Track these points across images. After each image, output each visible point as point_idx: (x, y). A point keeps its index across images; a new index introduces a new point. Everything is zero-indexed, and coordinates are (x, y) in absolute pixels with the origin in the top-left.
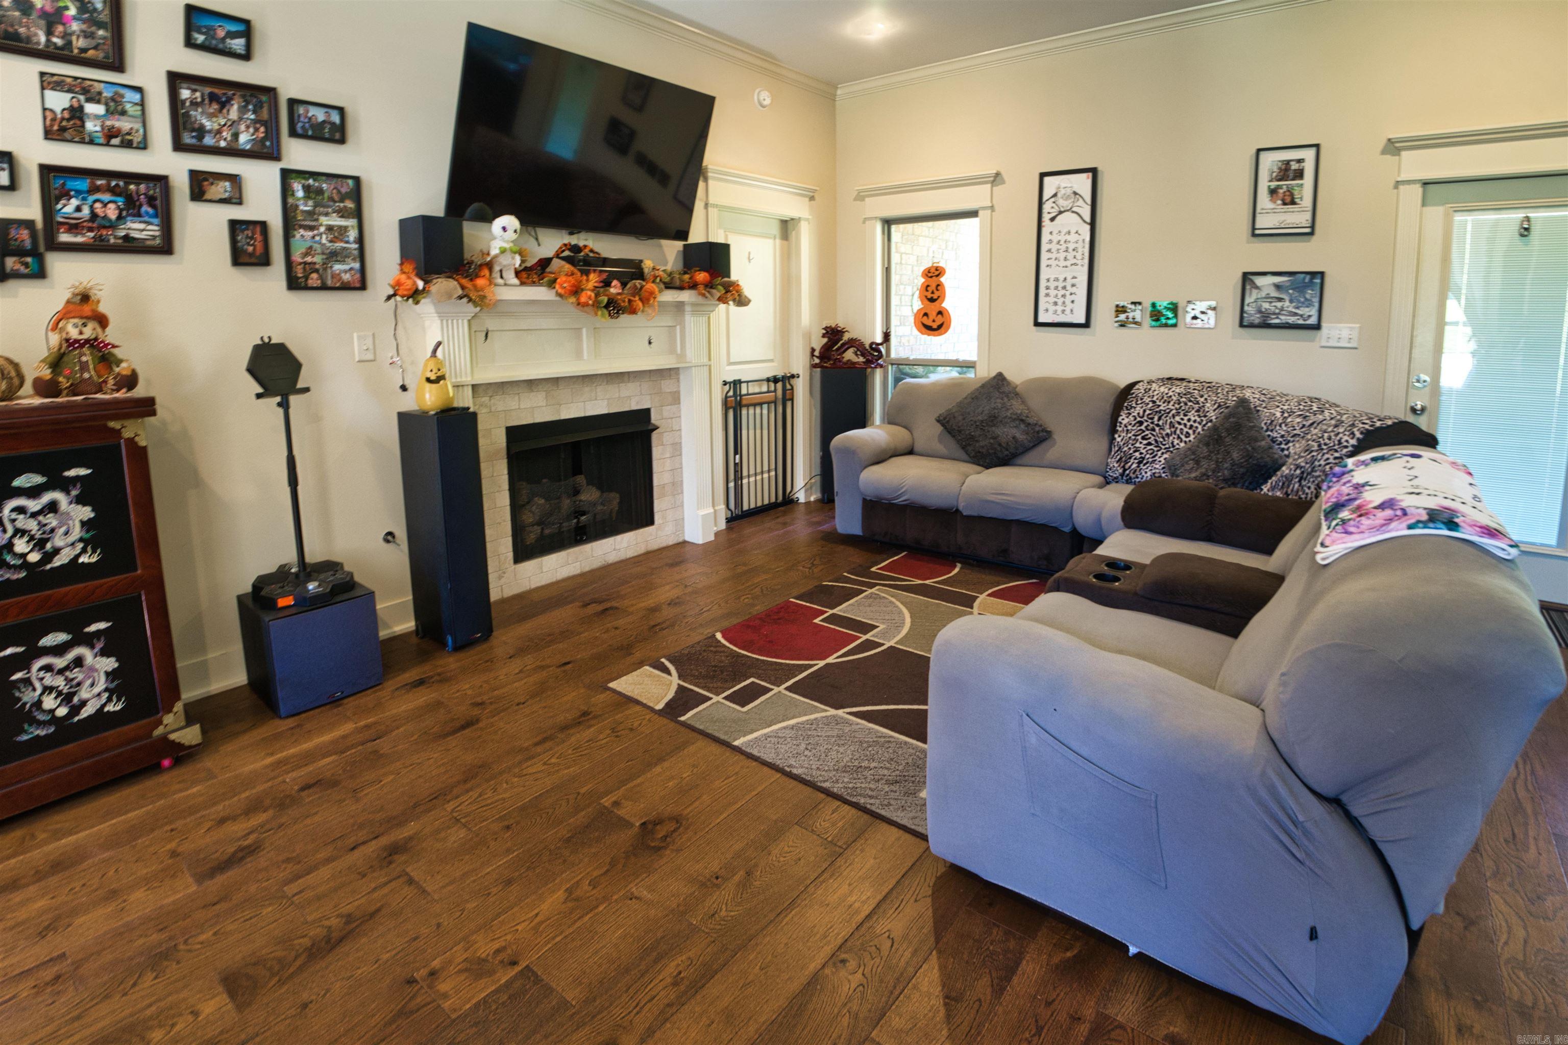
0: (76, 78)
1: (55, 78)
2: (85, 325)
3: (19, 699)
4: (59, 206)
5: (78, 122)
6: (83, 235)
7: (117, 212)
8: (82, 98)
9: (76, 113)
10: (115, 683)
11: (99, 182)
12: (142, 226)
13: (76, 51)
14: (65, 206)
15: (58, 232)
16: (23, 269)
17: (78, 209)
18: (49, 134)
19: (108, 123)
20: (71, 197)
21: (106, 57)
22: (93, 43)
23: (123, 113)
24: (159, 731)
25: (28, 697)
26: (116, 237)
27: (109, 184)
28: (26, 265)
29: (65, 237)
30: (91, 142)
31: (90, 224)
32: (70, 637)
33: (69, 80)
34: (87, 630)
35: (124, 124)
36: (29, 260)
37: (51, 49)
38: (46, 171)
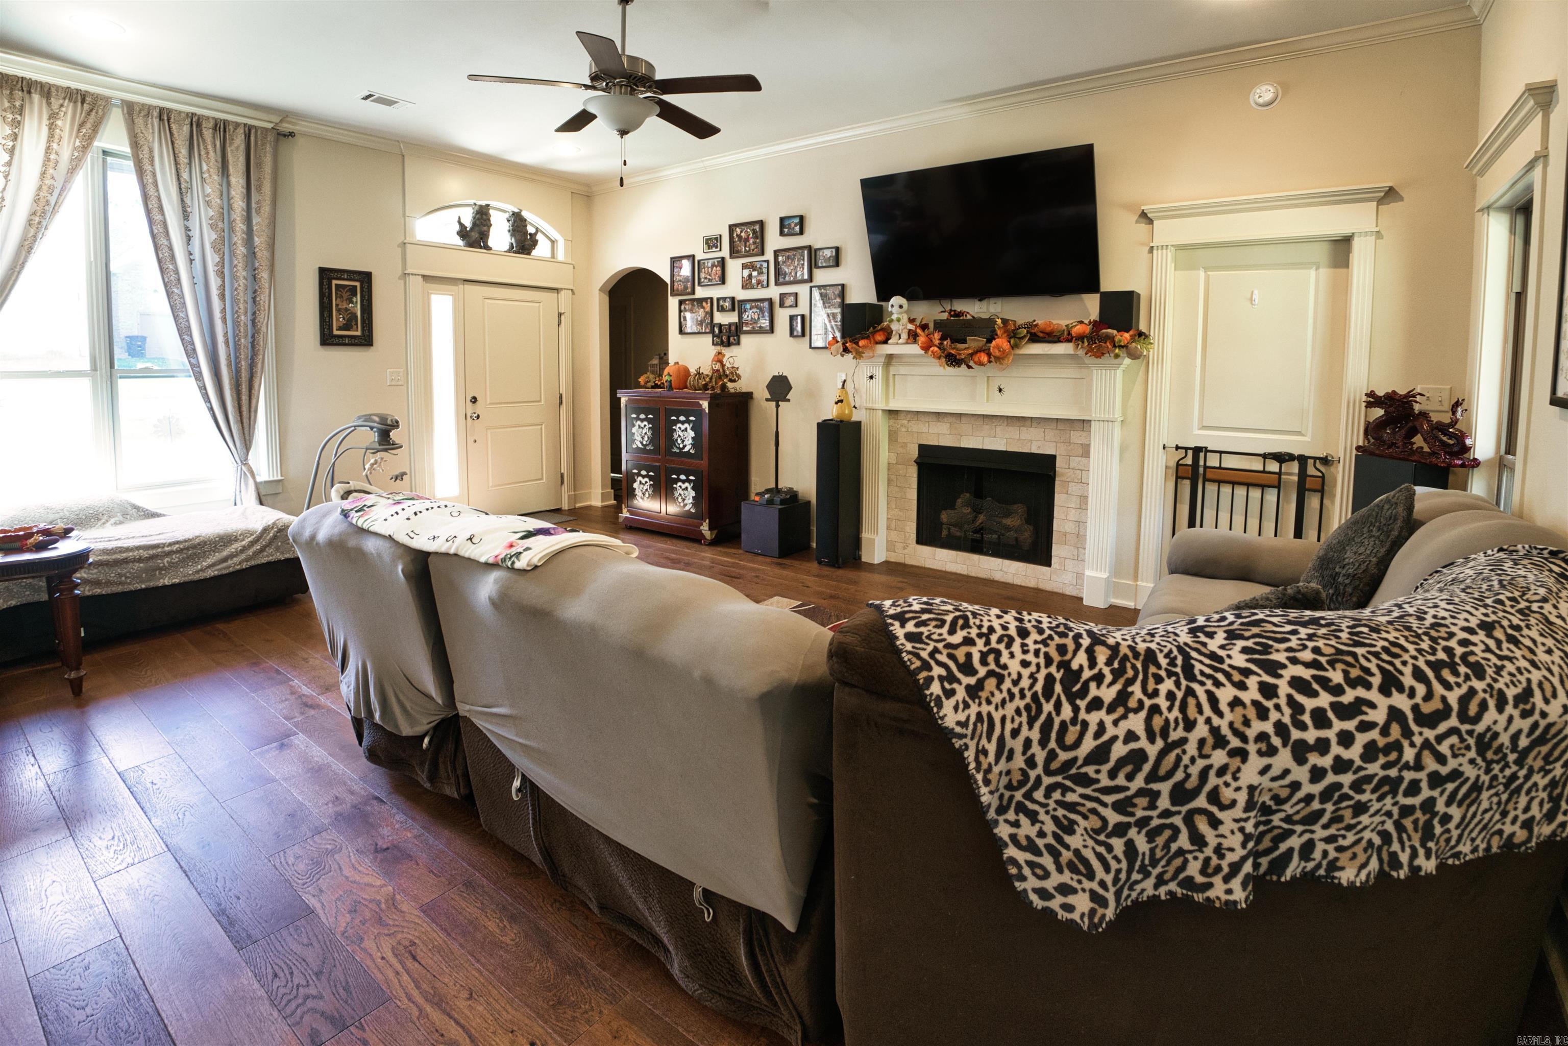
4: (743, 316)
5: (750, 280)
7: (758, 316)
8: (751, 270)
9: (750, 277)
11: (754, 304)
13: (751, 251)
14: (745, 315)
16: (734, 342)
17: (748, 316)
18: (743, 288)
19: (758, 278)
20: (746, 311)
21: (759, 251)
22: (755, 246)
23: (762, 273)
26: (757, 327)
27: (756, 305)
28: (735, 340)
30: (753, 288)
31: (751, 323)
35: (761, 278)
36: (735, 338)
37: (745, 252)
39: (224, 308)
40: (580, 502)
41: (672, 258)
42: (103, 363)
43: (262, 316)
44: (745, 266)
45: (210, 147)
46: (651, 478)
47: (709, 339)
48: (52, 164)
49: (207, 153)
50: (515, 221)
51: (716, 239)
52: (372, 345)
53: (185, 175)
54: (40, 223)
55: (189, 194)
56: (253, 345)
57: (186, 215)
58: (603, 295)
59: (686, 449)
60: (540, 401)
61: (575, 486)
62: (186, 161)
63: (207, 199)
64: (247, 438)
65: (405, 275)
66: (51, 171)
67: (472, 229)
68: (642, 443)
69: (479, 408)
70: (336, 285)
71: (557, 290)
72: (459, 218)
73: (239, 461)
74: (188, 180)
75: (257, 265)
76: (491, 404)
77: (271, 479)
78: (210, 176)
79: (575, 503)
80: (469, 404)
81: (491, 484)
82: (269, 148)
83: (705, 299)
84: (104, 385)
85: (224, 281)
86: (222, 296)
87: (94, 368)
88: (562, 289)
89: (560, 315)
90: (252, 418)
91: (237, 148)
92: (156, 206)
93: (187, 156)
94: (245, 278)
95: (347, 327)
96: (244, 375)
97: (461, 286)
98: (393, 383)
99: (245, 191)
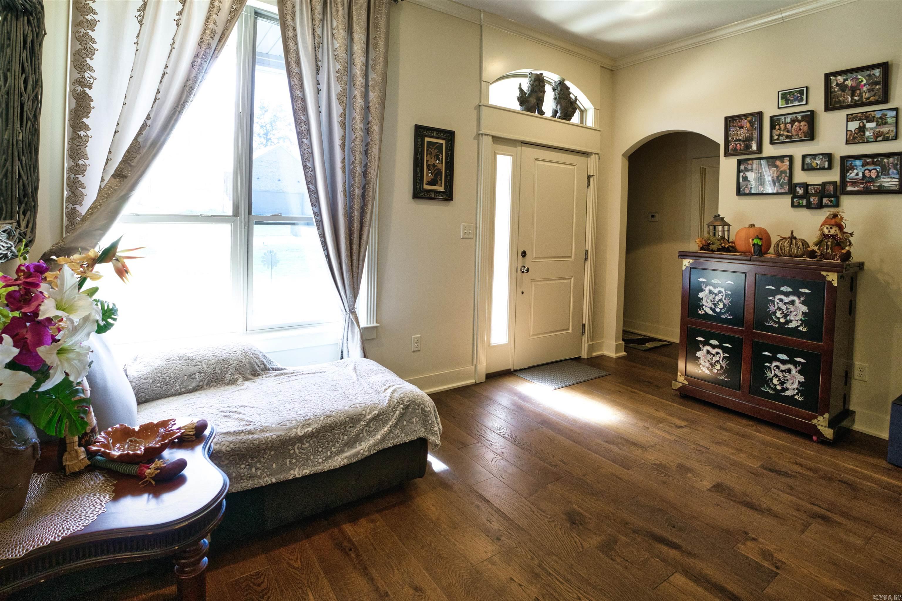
0: (862, 113)
1: (853, 115)
2: (831, 228)
3: (766, 374)
4: (848, 174)
5: (862, 133)
6: (858, 186)
7: (876, 174)
8: (865, 121)
9: (862, 129)
10: (802, 388)
11: (868, 161)
12: (889, 180)
13: (864, 100)
14: (851, 173)
15: (846, 186)
16: (830, 204)
17: (857, 174)
18: (848, 142)
19: (877, 130)
20: (854, 169)
21: (879, 98)
22: (873, 93)
23: (886, 123)
24: (815, 421)
25: (769, 375)
26: (874, 187)
27: (873, 161)
28: (831, 201)
29: (849, 188)
30: (868, 142)
31: (862, 181)
32: (788, 359)
33: (859, 115)
34: (795, 359)
35: (885, 129)
36: (833, 199)
37: (854, 102)
38: (844, 159)
39: (344, 158)
40: (595, 352)
41: (726, 118)
42: (242, 209)
43: (373, 168)
44: (850, 118)
45: (339, 5)
46: (725, 349)
47: (787, 200)
48: (215, 10)
49: (337, 10)
50: (561, 90)
51: (801, 92)
52: (451, 200)
53: (319, 31)
54: (201, 64)
55: (320, 49)
56: (364, 196)
57: (318, 70)
58: (624, 159)
59: (792, 325)
60: (570, 257)
61: (593, 336)
62: (320, 17)
63: (336, 53)
64: (355, 286)
65: (479, 135)
66: (214, 16)
67: (530, 95)
68: (713, 310)
69: (529, 262)
70: (427, 142)
71: (586, 154)
72: (520, 85)
73: (348, 310)
74: (321, 35)
75: (370, 118)
76: (536, 258)
77: (369, 325)
78: (339, 32)
79: (592, 353)
80: (520, 257)
81: (532, 333)
82: (384, 10)
83: (781, 158)
84: (243, 230)
85: (345, 132)
86: (343, 146)
87: (236, 213)
88: (592, 154)
89: (589, 177)
90: (360, 266)
91: (361, 8)
92: (294, 59)
93: (321, 12)
94: (361, 130)
95: (433, 182)
96: (356, 224)
97: (519, 148)
98: (467, 236)
99: (365, 46)
